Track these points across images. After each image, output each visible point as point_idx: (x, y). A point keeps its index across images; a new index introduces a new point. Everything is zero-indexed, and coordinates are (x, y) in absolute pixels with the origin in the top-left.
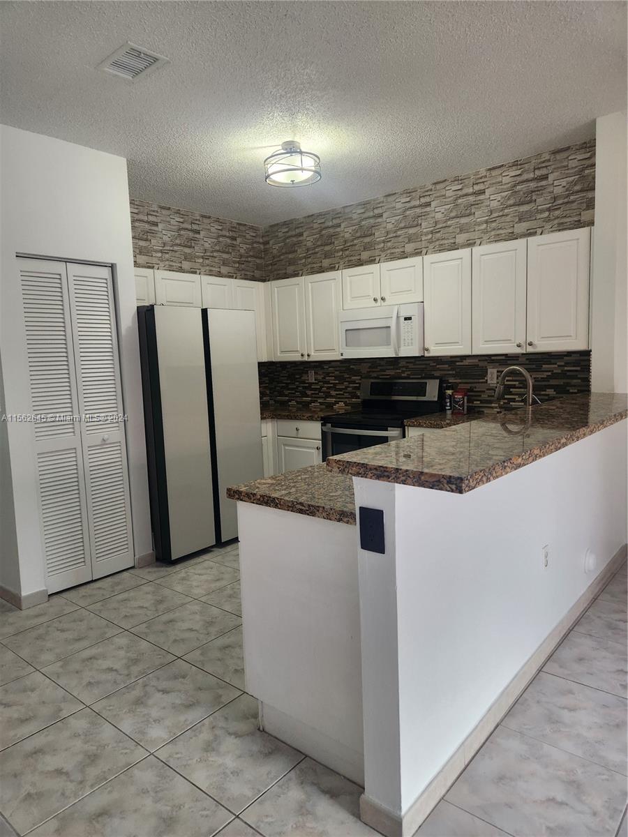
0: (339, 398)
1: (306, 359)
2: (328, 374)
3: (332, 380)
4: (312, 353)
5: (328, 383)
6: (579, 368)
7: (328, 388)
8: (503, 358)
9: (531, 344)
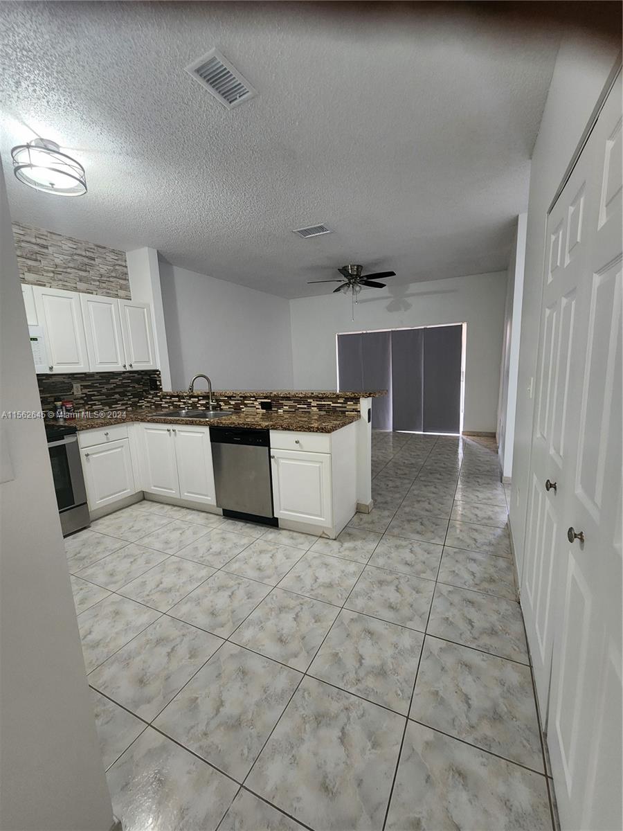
8: (83, 375)
9: (131, 366)
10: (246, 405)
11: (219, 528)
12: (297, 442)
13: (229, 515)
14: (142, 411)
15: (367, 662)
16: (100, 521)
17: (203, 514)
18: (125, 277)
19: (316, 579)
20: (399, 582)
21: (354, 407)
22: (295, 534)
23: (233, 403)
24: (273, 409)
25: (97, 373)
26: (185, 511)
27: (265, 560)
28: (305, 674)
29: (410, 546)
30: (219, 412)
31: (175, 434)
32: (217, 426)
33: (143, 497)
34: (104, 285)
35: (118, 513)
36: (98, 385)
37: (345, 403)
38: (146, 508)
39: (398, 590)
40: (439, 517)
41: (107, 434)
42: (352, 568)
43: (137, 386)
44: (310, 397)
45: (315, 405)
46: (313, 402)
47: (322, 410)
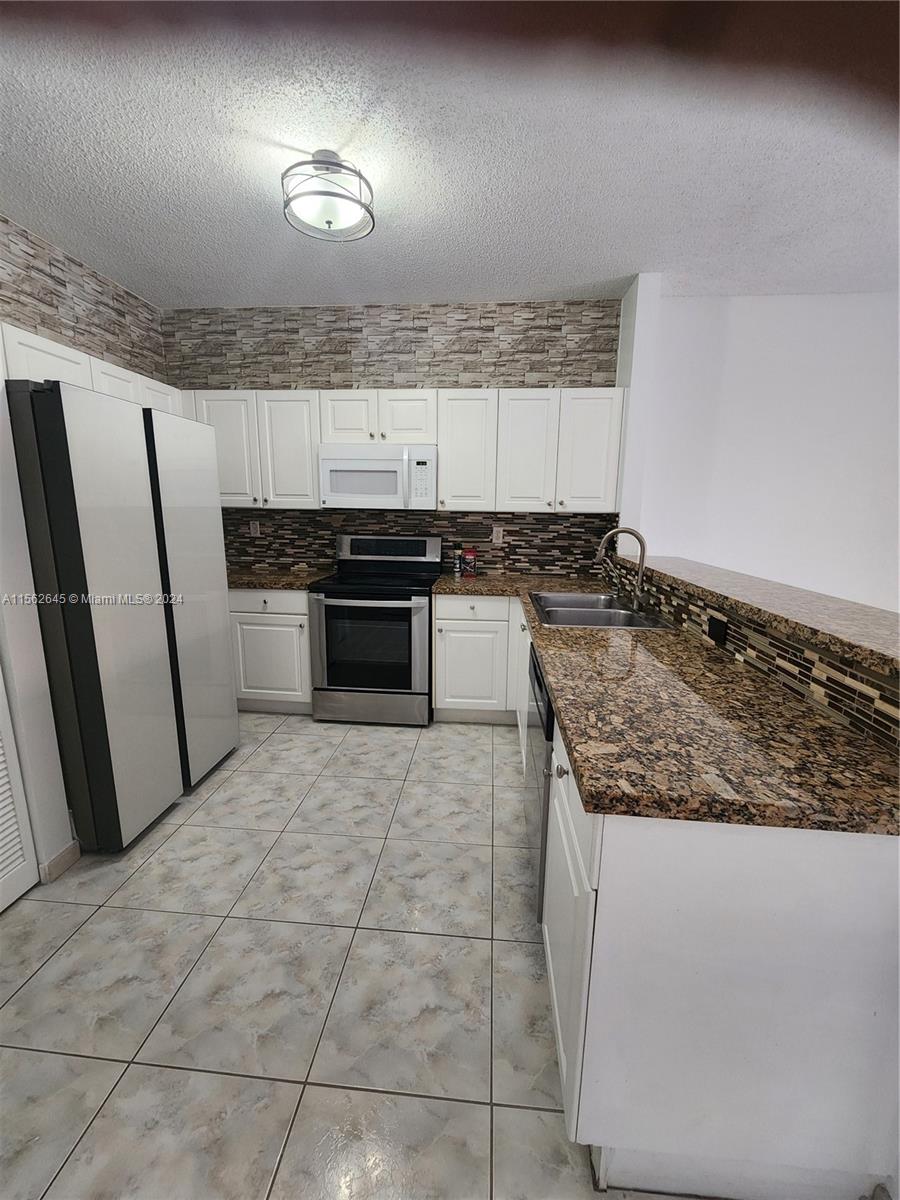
0: (299, 557)
1: (260, 505)
2: (281, 527)
3: (288, 534)
4: (271, 498)
5: (283, 538)
7: (281, 544)
8: (510, 516)
10: (689, 615)
18: (610, 346)
23: (675, 602)
24: (728, 646)
25: (531, 513)
34: (569, 369)
36: (528, 531)
41: (473, 607)
45: (824, 678)
46: (817, 663)
47: (839, 709)
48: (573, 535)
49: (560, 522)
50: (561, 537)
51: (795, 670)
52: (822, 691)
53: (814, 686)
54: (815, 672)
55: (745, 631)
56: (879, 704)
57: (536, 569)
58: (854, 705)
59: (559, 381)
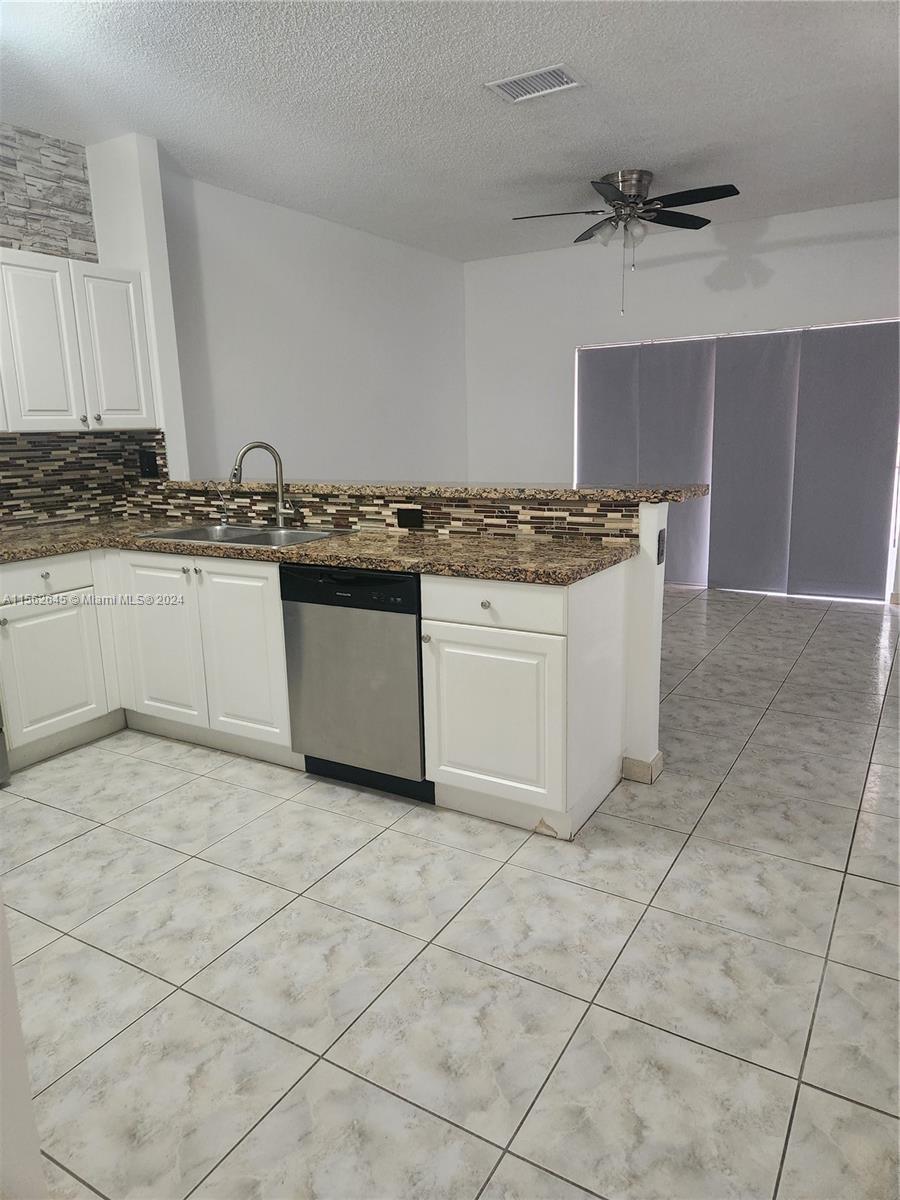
6: (95, 455)
9: (98, 419)
10: (362, 516)
11: (296, 799)
12: (485, 605)
13: (320, 769)
14: (125, 524)
15: (655, 1135)
16: (31, 773)
17: (260, 766)
18: (81, 205)
19: (527, 931)
20: (732, 953)
21: (622, 526)
22: (474, 823)
23: (332, 510)
24: (426, 527)
25: (22, 434)
26: (218, 759)
27: (405, 879)
28: (506, 1151)
29: (757, 869)
30: (299, 531)
31: (201, 581)
32: (297, 564)
33: (124, 723)
34: (36, 226)
35: (68, 756)
36: (24, 462)
37: (602, 513)
38: (128, 749)
39: (727, 970)
40: (830, 801)
41: (46, 576)
42: (613, 911)
43: (110, 467)
44: (517, 500)
45: (528, 518)
46: (522, 511)
47: (544, 532)
48: (84, 462)
49: (63, 445)
50: (68, 467)
51: (504, 521)
52: (529, 526)
53: (520, 526)
54: (520, 517)
55: (444, 510)
56: (570, 519)
57: (43, 517)
58: (553, 526)
59: (27, 241)
